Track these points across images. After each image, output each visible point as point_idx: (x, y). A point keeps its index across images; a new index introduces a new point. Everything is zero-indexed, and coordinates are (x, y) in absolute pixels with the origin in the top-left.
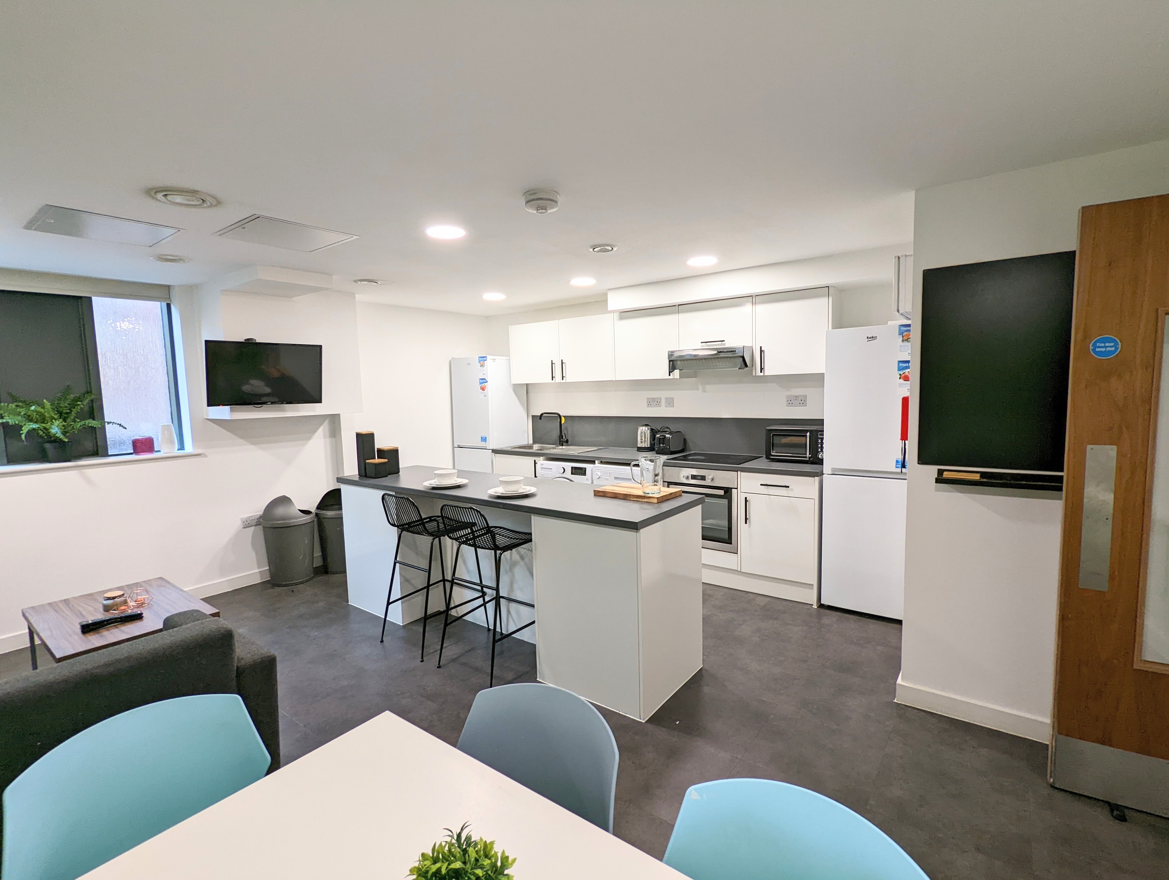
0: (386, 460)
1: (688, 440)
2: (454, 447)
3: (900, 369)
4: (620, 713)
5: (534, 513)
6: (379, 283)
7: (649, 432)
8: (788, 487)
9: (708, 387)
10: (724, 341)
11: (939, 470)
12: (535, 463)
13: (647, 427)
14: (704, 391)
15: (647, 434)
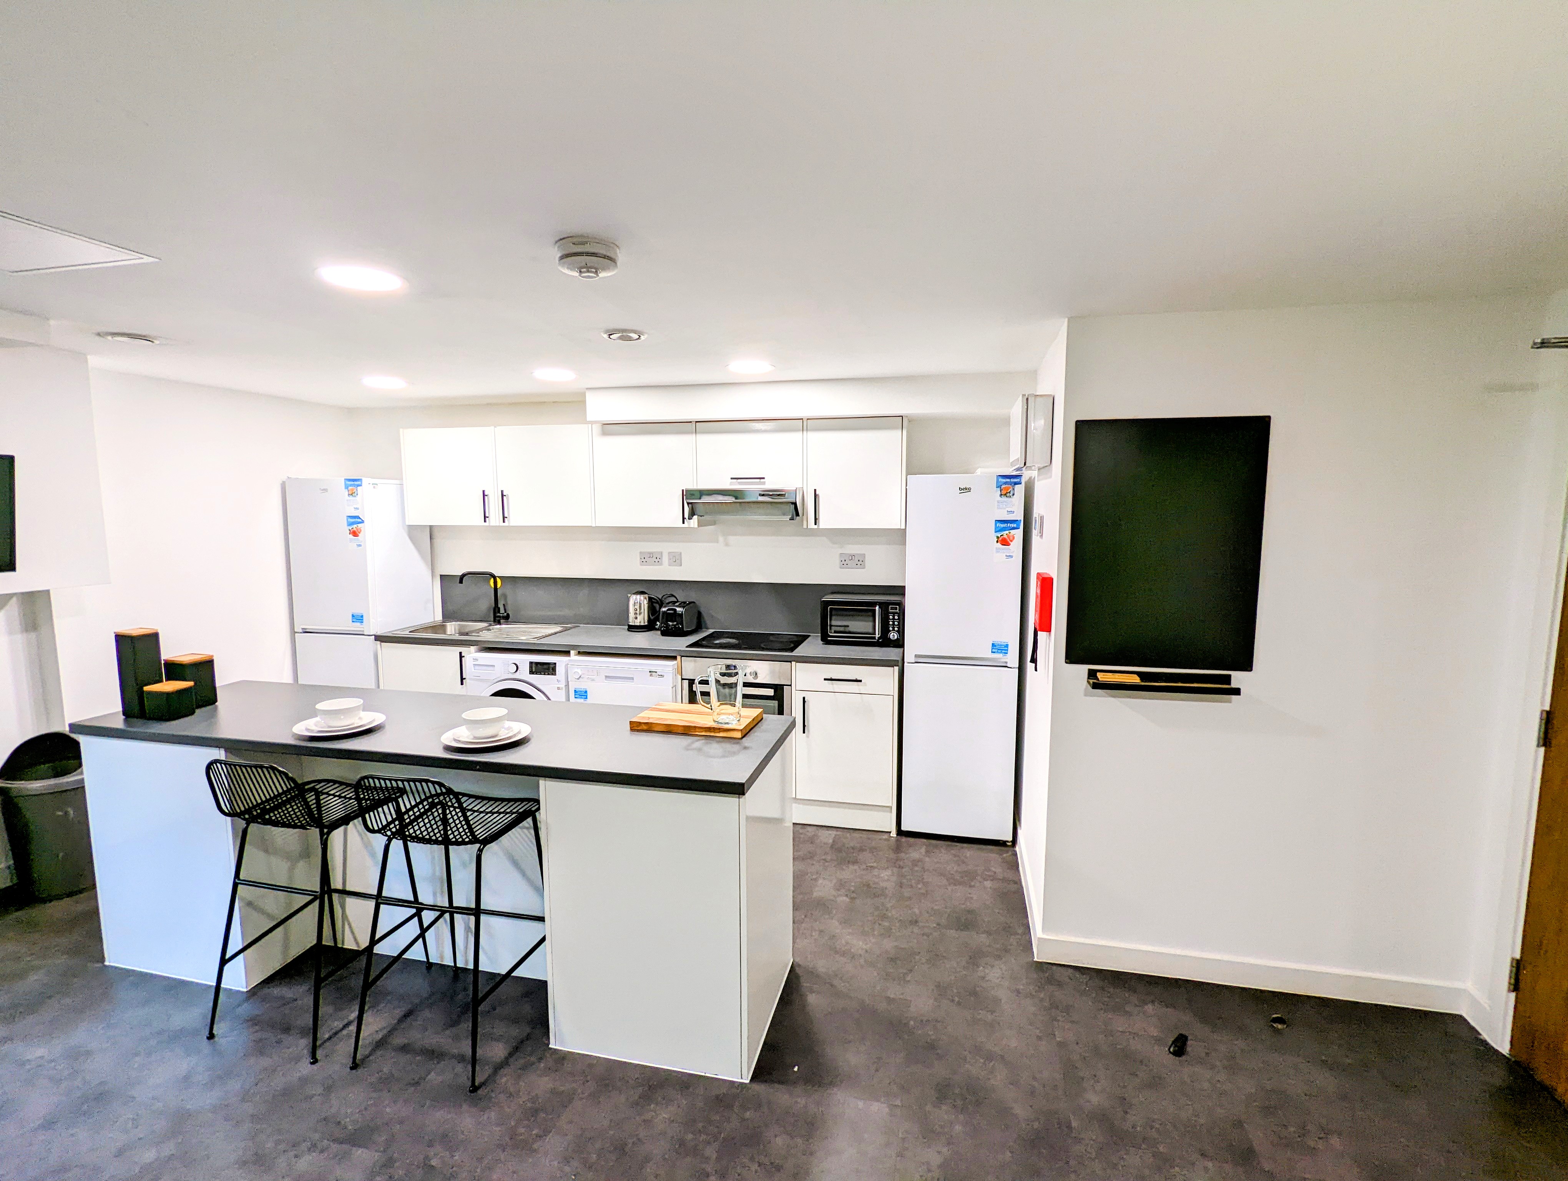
0: (191, 684)
1: (704, 614)
2: (293, 633)
3: (998, 530)
4: (707, 1075)
5: (545, 777)
6: (157, 342)
7: (646, 602)
8: (860, 681)
9: (732, 539)
10: (764, 478)
11: (1090, 670)
12: (461, 657)
13: (642, 595)
14: (727, 545)
15: (644, 605)
